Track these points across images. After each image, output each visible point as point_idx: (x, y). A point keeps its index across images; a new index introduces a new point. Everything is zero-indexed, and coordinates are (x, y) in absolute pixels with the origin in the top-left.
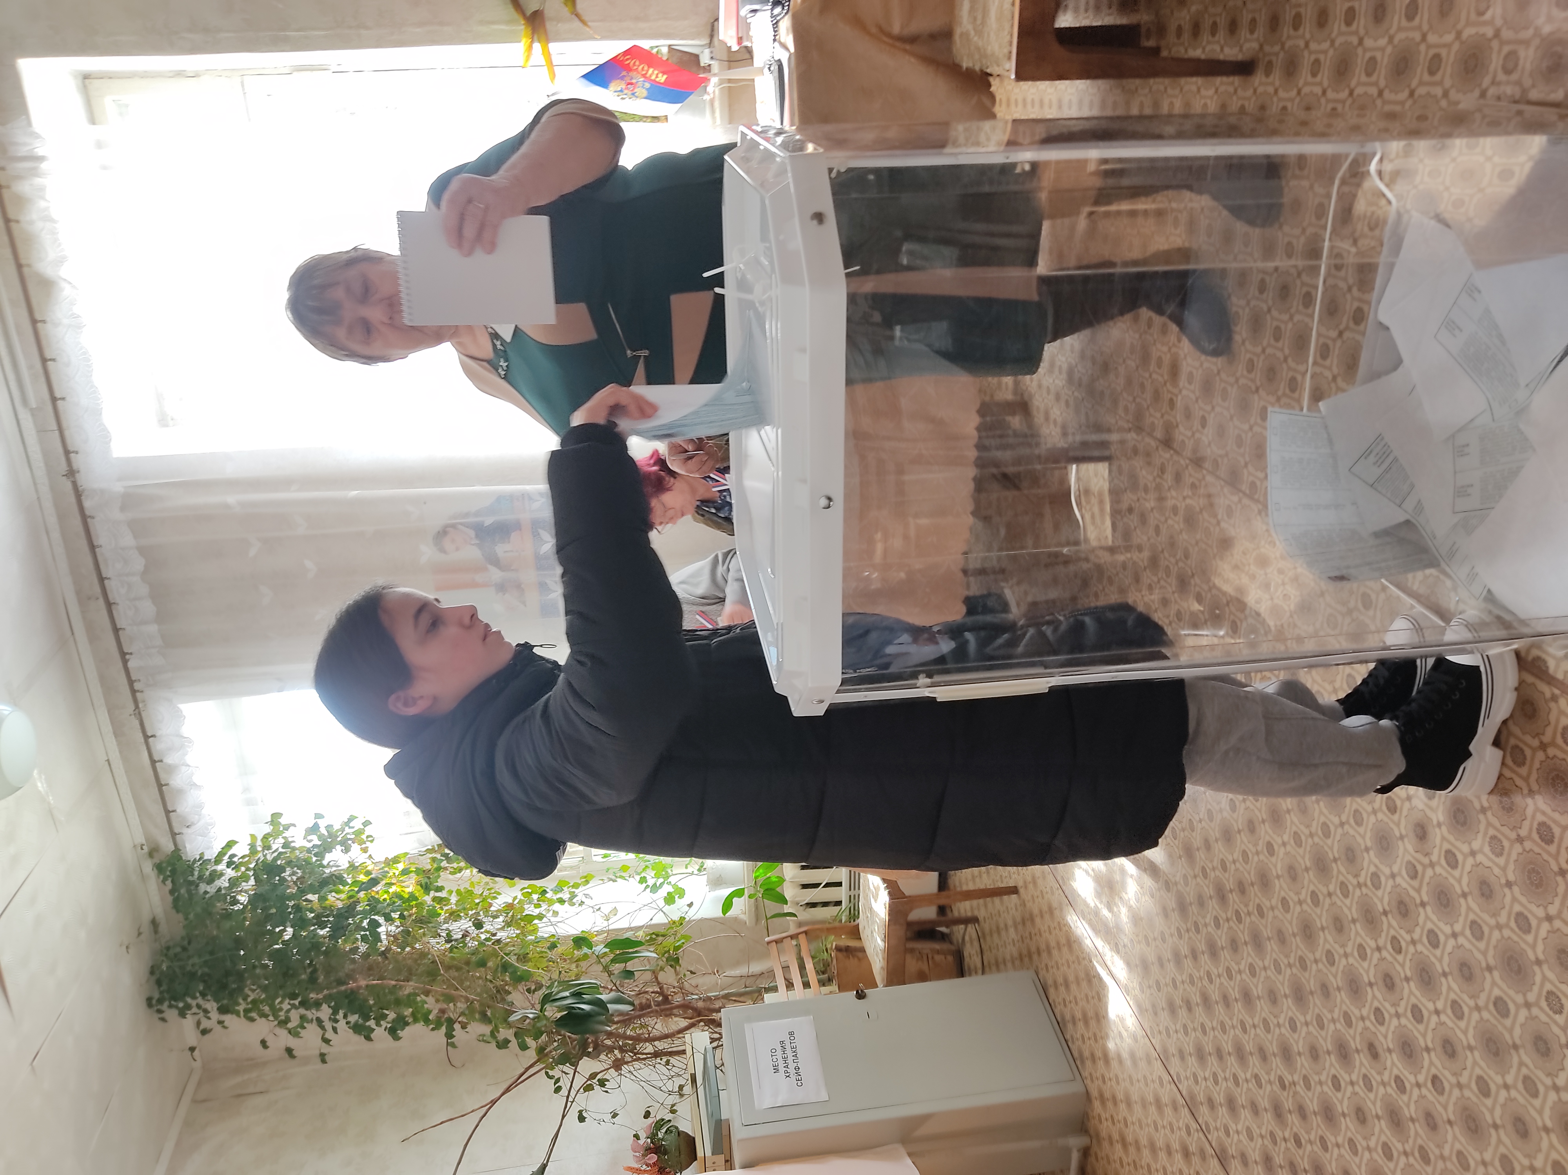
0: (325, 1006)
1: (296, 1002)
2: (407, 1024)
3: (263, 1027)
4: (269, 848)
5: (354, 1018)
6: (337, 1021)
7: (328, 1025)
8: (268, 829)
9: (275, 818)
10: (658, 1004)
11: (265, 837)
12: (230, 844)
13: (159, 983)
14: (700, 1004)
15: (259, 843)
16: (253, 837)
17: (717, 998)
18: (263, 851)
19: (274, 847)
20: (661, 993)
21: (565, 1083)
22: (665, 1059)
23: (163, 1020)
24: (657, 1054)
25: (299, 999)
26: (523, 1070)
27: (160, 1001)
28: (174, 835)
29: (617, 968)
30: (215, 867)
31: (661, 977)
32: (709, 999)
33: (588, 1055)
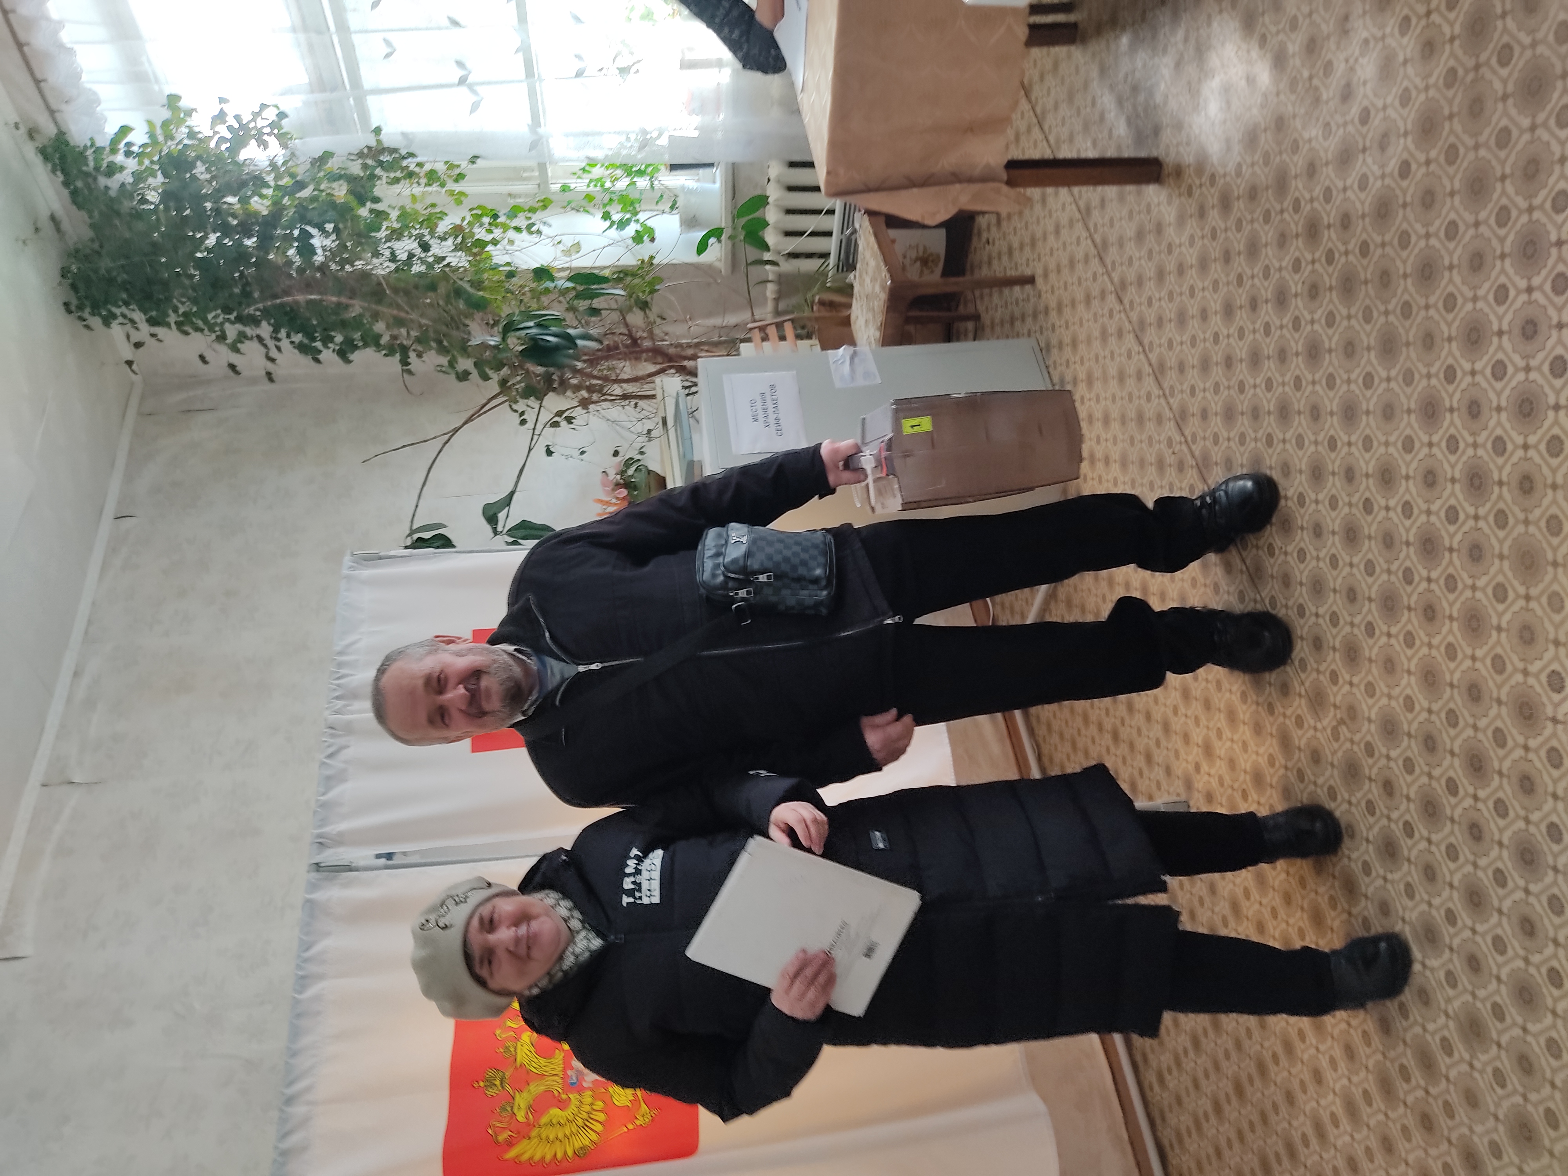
0: (264, 324)
1: (232, 317)
2: (356, 347)
3: (199, 342)
4: (172, 138)
5: (298, 338)
6: (279, 340)
7: (271, 343)
8: (166, 114)
9: (173, 100)
10: (627, 346)
11: (165, 124)
12: (125, 130)
13: (74, 287)
14: (672, 351)
15: (159, 131)
16: (150, 123)
17: (689, 346)
18: (166, 140)
19: (179, 137)
20: (630, 335)
21: (530, 416)
22: (633, 402)
23: (87, 327)
24: (625, 397)
25: (235, 314)
26: (485, 401)
27: (80, 308)
28: (52, 112)
29: (583, 305)
30: (111, 158)
31: (630, 318)
32: (680, 345)
33: (554, 390)
